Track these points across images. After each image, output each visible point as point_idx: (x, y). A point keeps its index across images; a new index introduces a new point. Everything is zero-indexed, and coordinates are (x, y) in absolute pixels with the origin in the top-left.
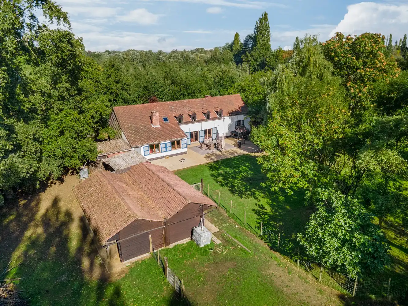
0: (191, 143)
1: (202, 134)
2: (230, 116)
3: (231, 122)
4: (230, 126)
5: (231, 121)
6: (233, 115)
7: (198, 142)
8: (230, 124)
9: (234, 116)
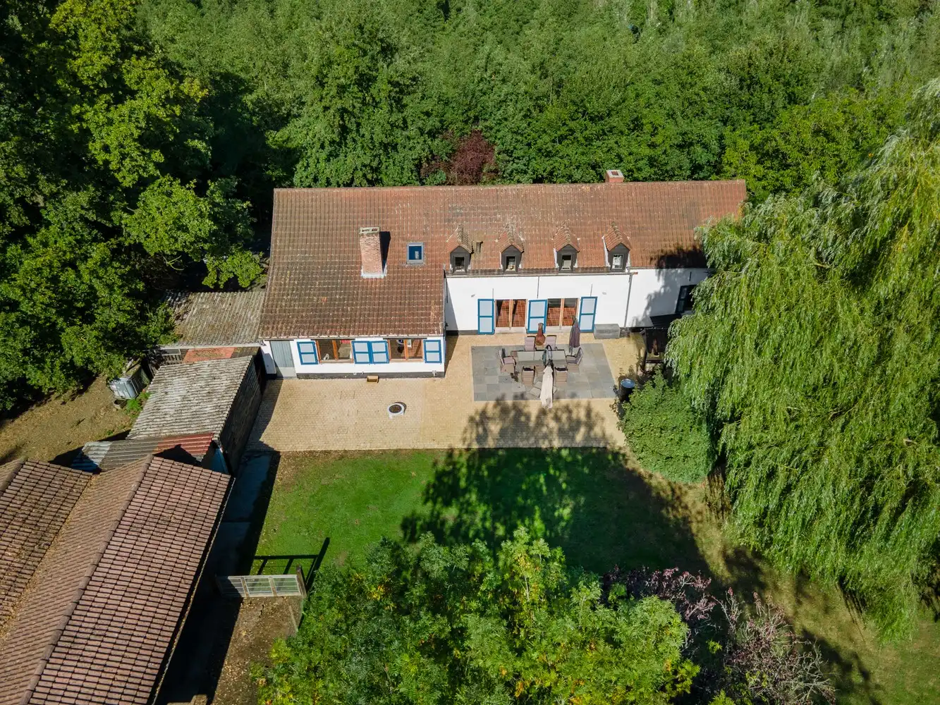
0: (498, 330)
1: (540, 310)
2: (659, 267)
3: (664, 287)
4: (654, 300)
5: (661, 283)
6: (674, 267)
7: (524, 329)
8: (657, 295)
9: (679, 271)
